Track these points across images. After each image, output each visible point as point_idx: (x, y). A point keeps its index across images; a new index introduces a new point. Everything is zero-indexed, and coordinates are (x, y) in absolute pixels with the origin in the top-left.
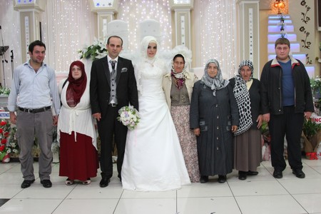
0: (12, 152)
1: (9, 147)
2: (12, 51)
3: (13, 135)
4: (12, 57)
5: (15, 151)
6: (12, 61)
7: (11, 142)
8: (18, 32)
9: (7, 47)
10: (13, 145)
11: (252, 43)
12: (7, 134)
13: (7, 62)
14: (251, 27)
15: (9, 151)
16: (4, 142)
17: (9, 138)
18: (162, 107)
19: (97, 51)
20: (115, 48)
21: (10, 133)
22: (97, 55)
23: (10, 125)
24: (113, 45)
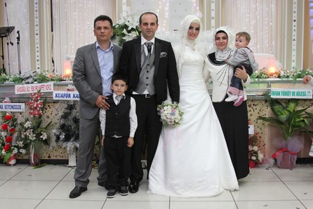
0: (19, 152)
1: (15, 146)
2: (18, 32)
3: (20, 132)
4: (18, 38)
5: (23, 151)
6: (18, 43)
7: (17, 140)
8: (25, 10)
9: (13, 28)
10: (21, 144)
11: (295, 28)
12: (13, 131)
13: (12, 44)
14: (295, 9)
15: (16, 151)
16: (9, 140)
17: (16, 135)
18: (204, 100)
19: (125, 31)
20: (149, 26)
21: (17, 129)
22: (124, 35)
23: (16, 119)
24: (146, 24)
